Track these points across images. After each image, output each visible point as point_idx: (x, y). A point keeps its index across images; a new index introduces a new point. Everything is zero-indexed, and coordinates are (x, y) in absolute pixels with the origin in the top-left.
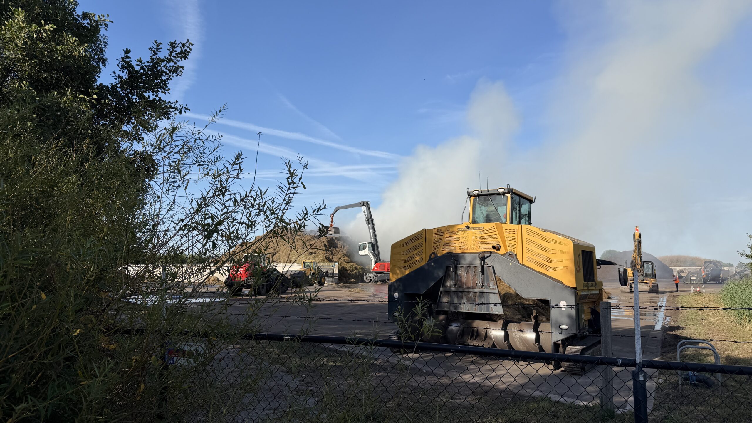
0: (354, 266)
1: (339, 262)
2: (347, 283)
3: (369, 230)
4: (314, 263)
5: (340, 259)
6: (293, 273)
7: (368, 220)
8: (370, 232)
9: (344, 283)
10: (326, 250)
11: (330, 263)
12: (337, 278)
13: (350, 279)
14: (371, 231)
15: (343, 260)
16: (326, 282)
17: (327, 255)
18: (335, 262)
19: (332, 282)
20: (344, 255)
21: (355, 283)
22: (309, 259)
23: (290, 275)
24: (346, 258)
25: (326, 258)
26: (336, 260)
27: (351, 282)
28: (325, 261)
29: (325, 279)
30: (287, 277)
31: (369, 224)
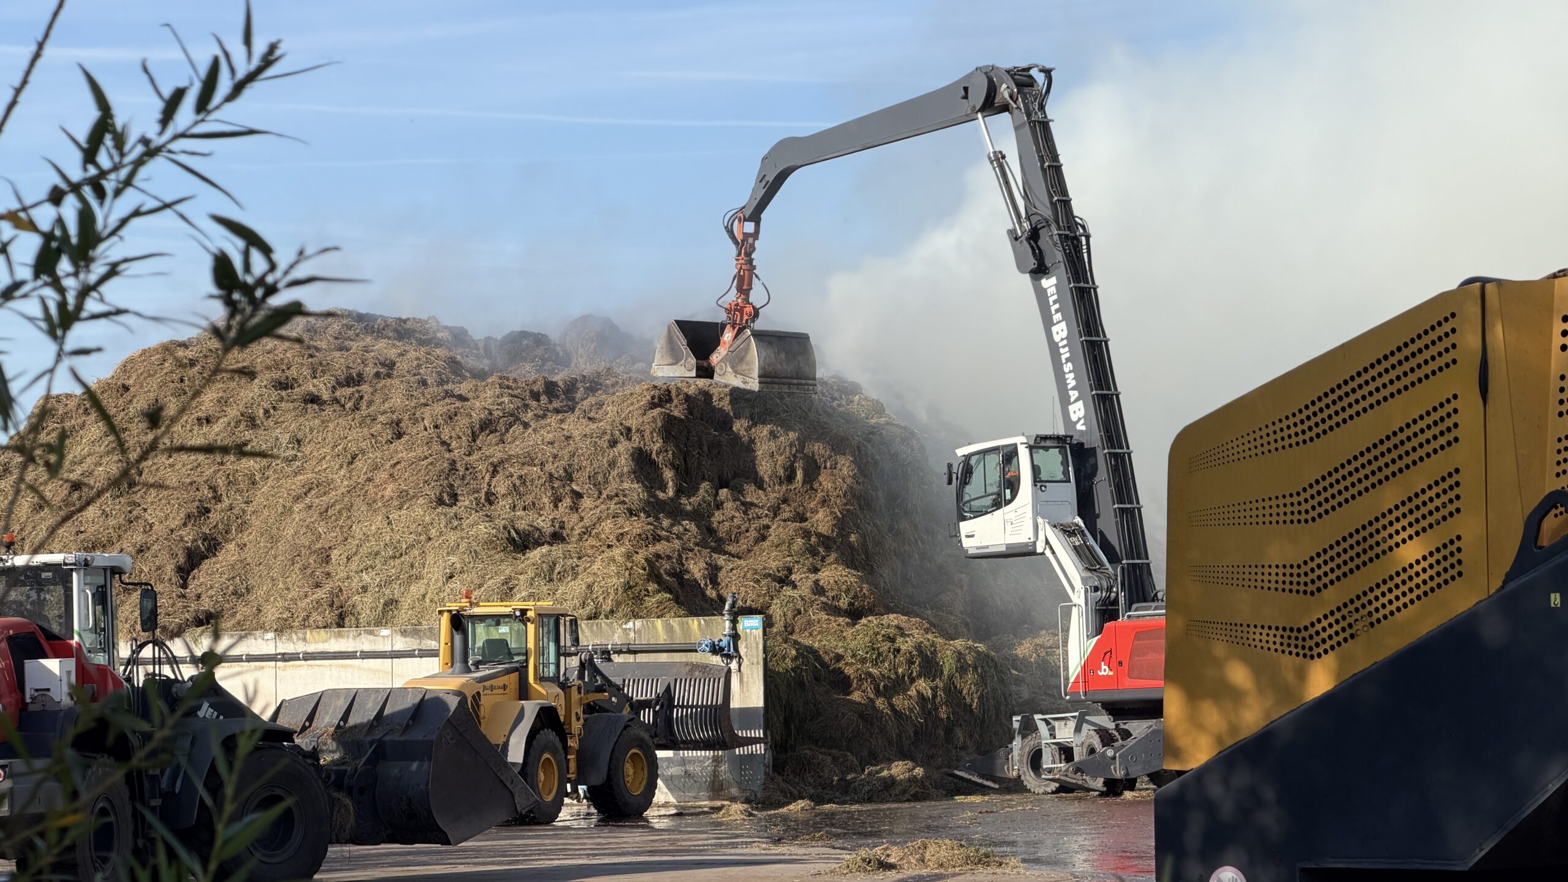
0: (906, 645)
1: (776, 610)
2: (845, 792)
3: (1048, 323)
4: (552, 622)
5: (784, 580)
6: (362, 715)
7: (1034, 235)
8: (1053, 347)
9: (819, 800)
10: (654, 508)
11: (694, 623)
12: (759, 749)
13: (874, 758)
14: (1060, 331)
15: (805, 588)
16: (662, 794)
17: (660, 547)
18: (738, 613)
19: (716, 788)
20: (813, 552)
21: (917, 792)
22: (507, 592)
23: (342, 733)
24: (833, 574)
25: (654, 575)
26: (750, 596)
27: (889, 790)
28: (651, 602)
29: (653, 763)
30: (315, 754)
31: (1040, 270)
